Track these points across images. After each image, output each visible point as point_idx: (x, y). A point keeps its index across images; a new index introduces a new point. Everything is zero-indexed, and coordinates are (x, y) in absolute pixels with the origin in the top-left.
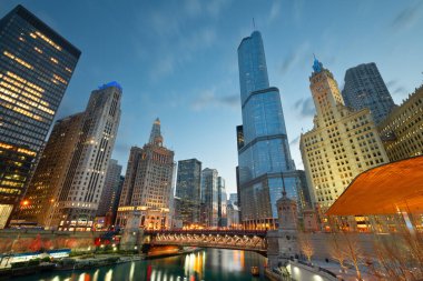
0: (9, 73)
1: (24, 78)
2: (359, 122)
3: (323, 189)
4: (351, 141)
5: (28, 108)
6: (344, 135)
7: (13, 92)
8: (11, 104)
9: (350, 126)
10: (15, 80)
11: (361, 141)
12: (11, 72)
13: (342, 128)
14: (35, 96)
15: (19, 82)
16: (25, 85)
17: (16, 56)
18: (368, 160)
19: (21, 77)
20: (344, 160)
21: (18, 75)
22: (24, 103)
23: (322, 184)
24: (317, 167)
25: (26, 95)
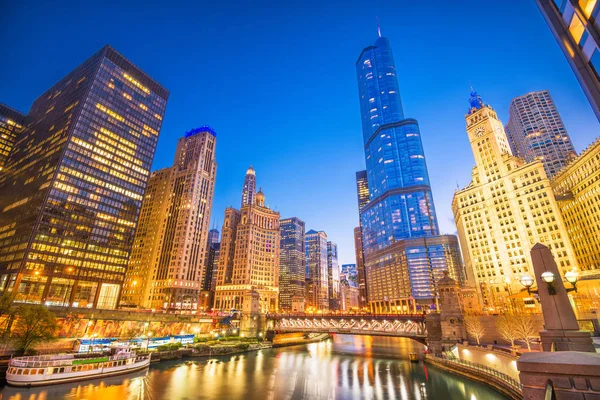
0: (102, 130)
1: (117, 134)
2: (530, 179)
3: (484, 263)
4: (520, 203)
5: (123, 169)
6: (511, 195)
7: (108, 151)
8: (107, 166)
9: (519, 183)
10: (109, 137)
11: (532, 203)
12: (105, 127)
13: (508, 186)
14: (129, 154)
15: (112, 139)
16: (118, 142)
17: (107, 108)
18: (540, 227)
19: (114, 132)
20: (511, 226)
21: (111, 131)
22: (119, 164)
23: (482, 255)
24: (477, 234)
25: (120, 154)
